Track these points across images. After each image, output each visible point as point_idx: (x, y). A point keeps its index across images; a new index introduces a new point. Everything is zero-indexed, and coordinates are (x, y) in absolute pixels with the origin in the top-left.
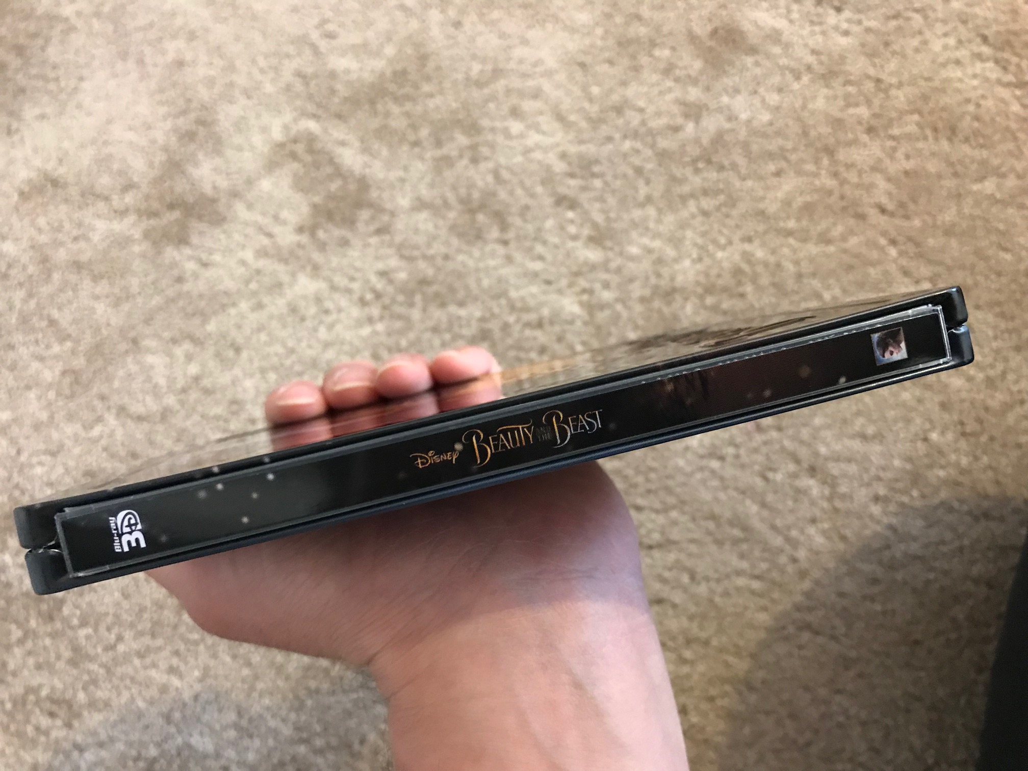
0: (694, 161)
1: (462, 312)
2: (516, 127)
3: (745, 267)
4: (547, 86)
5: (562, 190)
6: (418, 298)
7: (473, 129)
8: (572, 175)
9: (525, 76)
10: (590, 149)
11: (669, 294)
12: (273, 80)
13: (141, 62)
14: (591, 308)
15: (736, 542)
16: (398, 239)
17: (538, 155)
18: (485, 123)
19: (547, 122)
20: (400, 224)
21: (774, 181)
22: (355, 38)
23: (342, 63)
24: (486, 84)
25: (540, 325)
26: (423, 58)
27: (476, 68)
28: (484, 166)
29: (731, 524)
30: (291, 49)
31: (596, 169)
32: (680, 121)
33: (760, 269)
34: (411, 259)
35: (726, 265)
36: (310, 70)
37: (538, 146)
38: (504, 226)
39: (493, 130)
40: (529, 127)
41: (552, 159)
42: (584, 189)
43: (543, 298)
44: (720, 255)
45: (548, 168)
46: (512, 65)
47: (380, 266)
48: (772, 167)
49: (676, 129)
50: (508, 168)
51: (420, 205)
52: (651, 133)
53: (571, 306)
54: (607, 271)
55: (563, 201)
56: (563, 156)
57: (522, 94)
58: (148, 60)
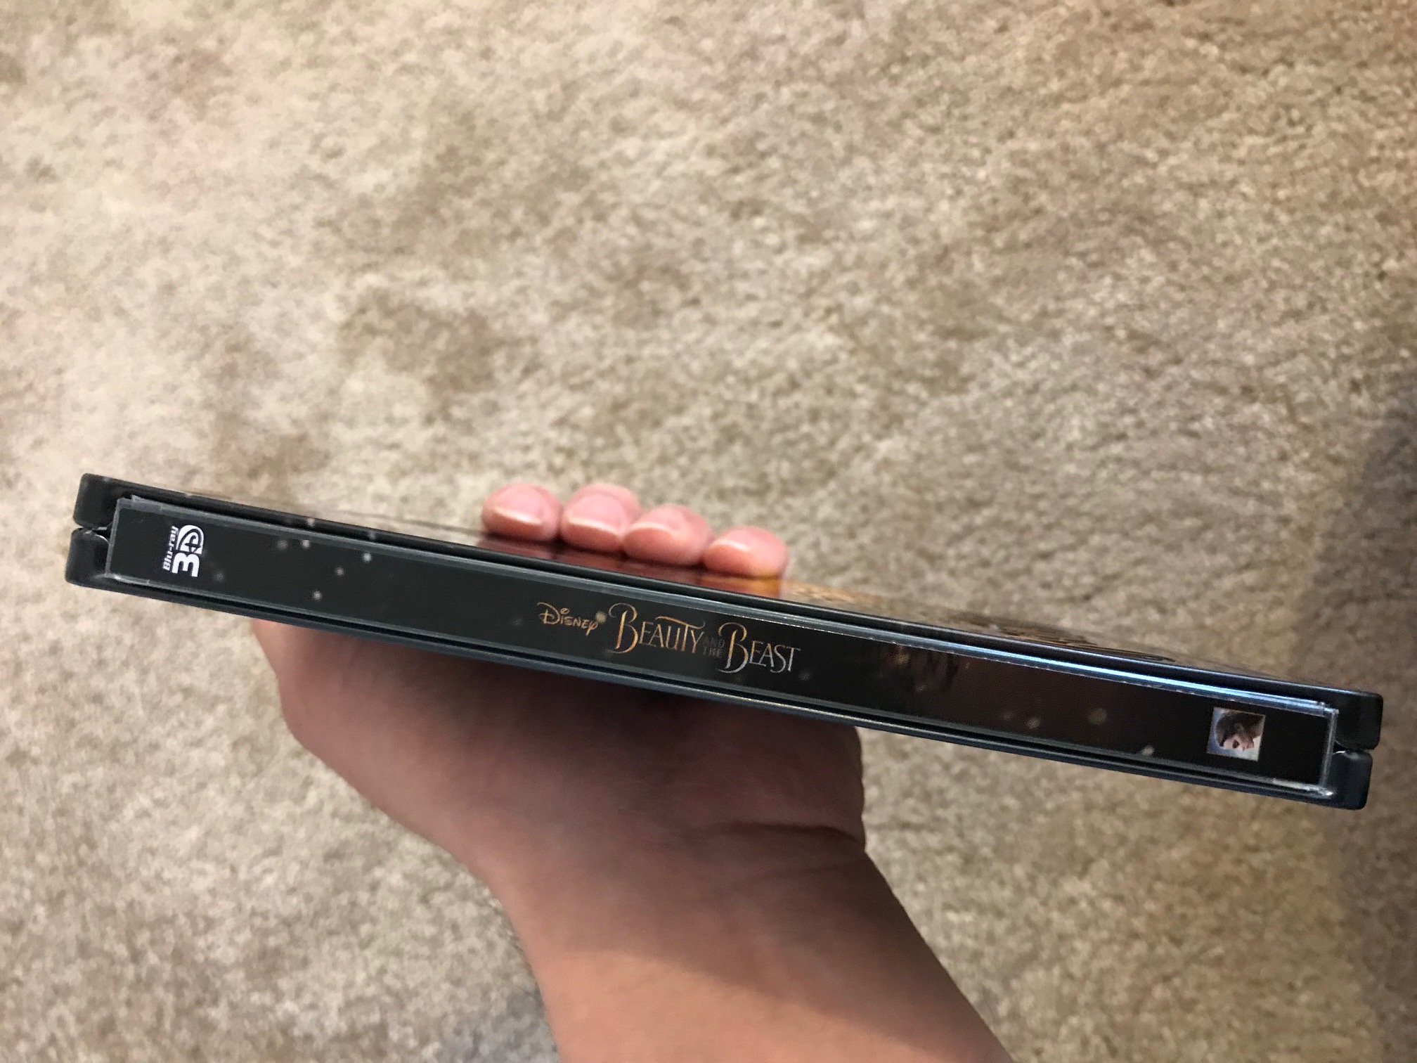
0: (885, 69)
1: (687, 420)
2: (630, 146)
3: (1022, 172)
4: (642, 73)
5: (734, 196)
6: (621, 430)
7: (578, 177)
8: (736, 170)
9: (608, 74)
10: (741, 124)
11: (942, 258)
12: (295, 249)
13: (120, 312)
14: (848, 329)
15: (1194, 536)
16: (557, 368)
17: (678, 168)
18: (588, 161)
19: (666, 119)
20: (549, 349)
21: (1004, 40)
22: (368, 140)
23: (367, 181)
24: (564, 109)
25: (794, 385)
26: (466, 120)
27: (540, 96)
28: (615, 219)
29: (1176, 514)
30: (295, 197)
31: (762, 146)
32: (838, 26)
33: (1043, 165)
34: (584, 386)
35: (995, 182)
36: (332, 212)
37: (672, 157)
38: (683, 283)
39: (603, 165)
40: (646, 137)
41: (698, 163)
42: (760, 179)
43: (781, 347)
44: (981, 174)
45: (700, 177)
46: (584, 68)
47: (552, 414)
48: (991, 24)
49: (840, 40)
50: (647, 205)
51: (562, 310)
52: (808, 62)
53: (821, 340)
54: (845, 270)
55: (743, 209)
56: (711, 151)
57: (616, 100)
58: (127, 305)
